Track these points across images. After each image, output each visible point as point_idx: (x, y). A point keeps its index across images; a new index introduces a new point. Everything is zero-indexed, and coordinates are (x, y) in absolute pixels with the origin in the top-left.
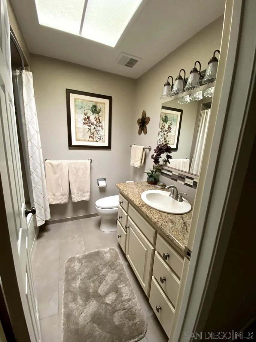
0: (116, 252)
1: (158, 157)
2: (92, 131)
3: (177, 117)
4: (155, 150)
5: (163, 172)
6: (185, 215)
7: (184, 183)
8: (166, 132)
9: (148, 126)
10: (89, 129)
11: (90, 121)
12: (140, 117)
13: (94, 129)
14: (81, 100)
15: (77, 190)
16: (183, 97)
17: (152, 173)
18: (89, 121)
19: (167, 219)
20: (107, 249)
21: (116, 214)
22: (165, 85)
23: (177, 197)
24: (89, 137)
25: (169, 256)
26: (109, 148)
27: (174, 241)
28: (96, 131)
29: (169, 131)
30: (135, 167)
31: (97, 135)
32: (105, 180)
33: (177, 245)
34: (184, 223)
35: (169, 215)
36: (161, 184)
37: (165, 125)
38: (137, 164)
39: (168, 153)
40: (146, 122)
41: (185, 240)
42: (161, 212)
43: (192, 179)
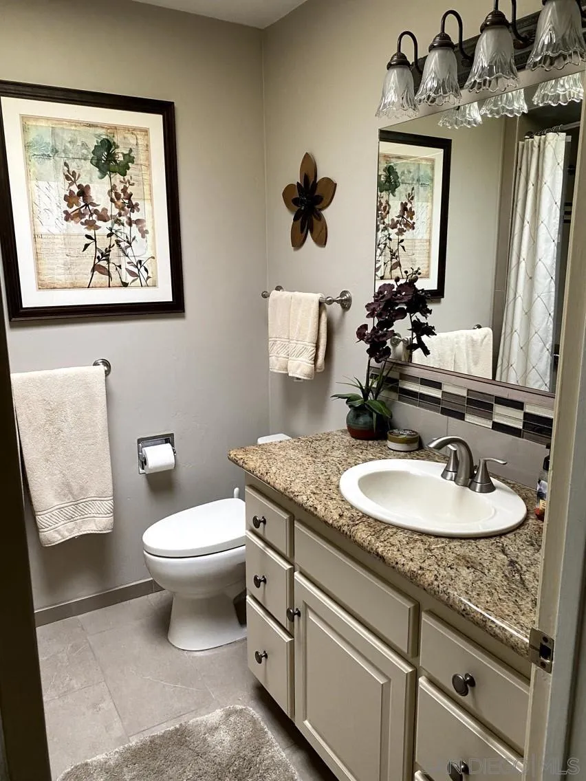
0: (254, 722)
1: (385, 335)
2: (103, 243)
3: (433, 169)
4: (368, 306)
5: (405, 387)
6: (511, 536)
7: (489, 424)
8: (396, 230)
9: (327, 213)
10: (88, 237)
11: (94, 205)
12: (296, 178)
13: (109, 235)
14: (50, 124)
15: (60, 496)
16: (458, 108)
17: (366, 395)
18: (87, 205)
19: (450, 557)
20: (215, 716)
21: (237, 572)
22: (390, 66)
23: (473, 476)
24: (93, 270)
25: (472, 682)
26: (175, 307)
27: (490, 624)
28: (118, 242)
29: (406, 225)
30: (293, 377)
31: (124, 262)
32: (167, 441)
33: (501, 635)
34: (512, 563)
35: (456, 543)
36: (405, 435)
37: (387, 202)
38: (299, 366)
39: (418, 314)
40: (319, 200)
41: (523, 614)
42: (424, 538)
43: (519, 405)
